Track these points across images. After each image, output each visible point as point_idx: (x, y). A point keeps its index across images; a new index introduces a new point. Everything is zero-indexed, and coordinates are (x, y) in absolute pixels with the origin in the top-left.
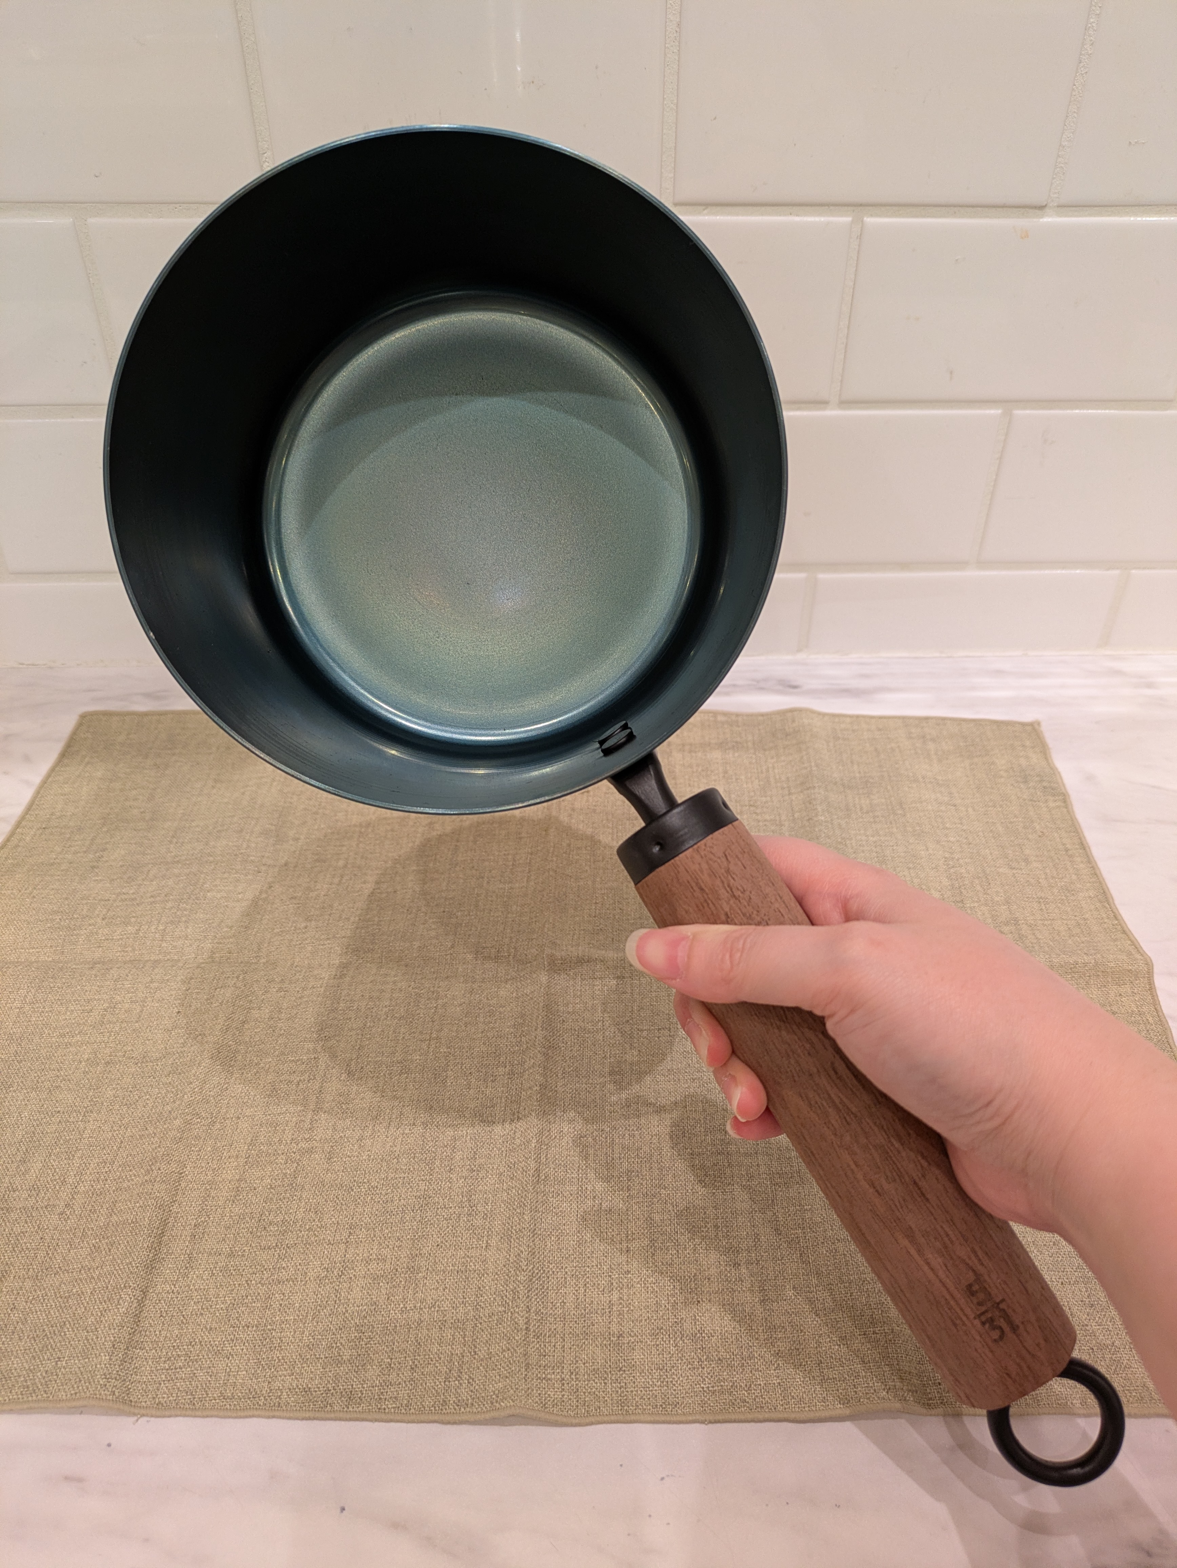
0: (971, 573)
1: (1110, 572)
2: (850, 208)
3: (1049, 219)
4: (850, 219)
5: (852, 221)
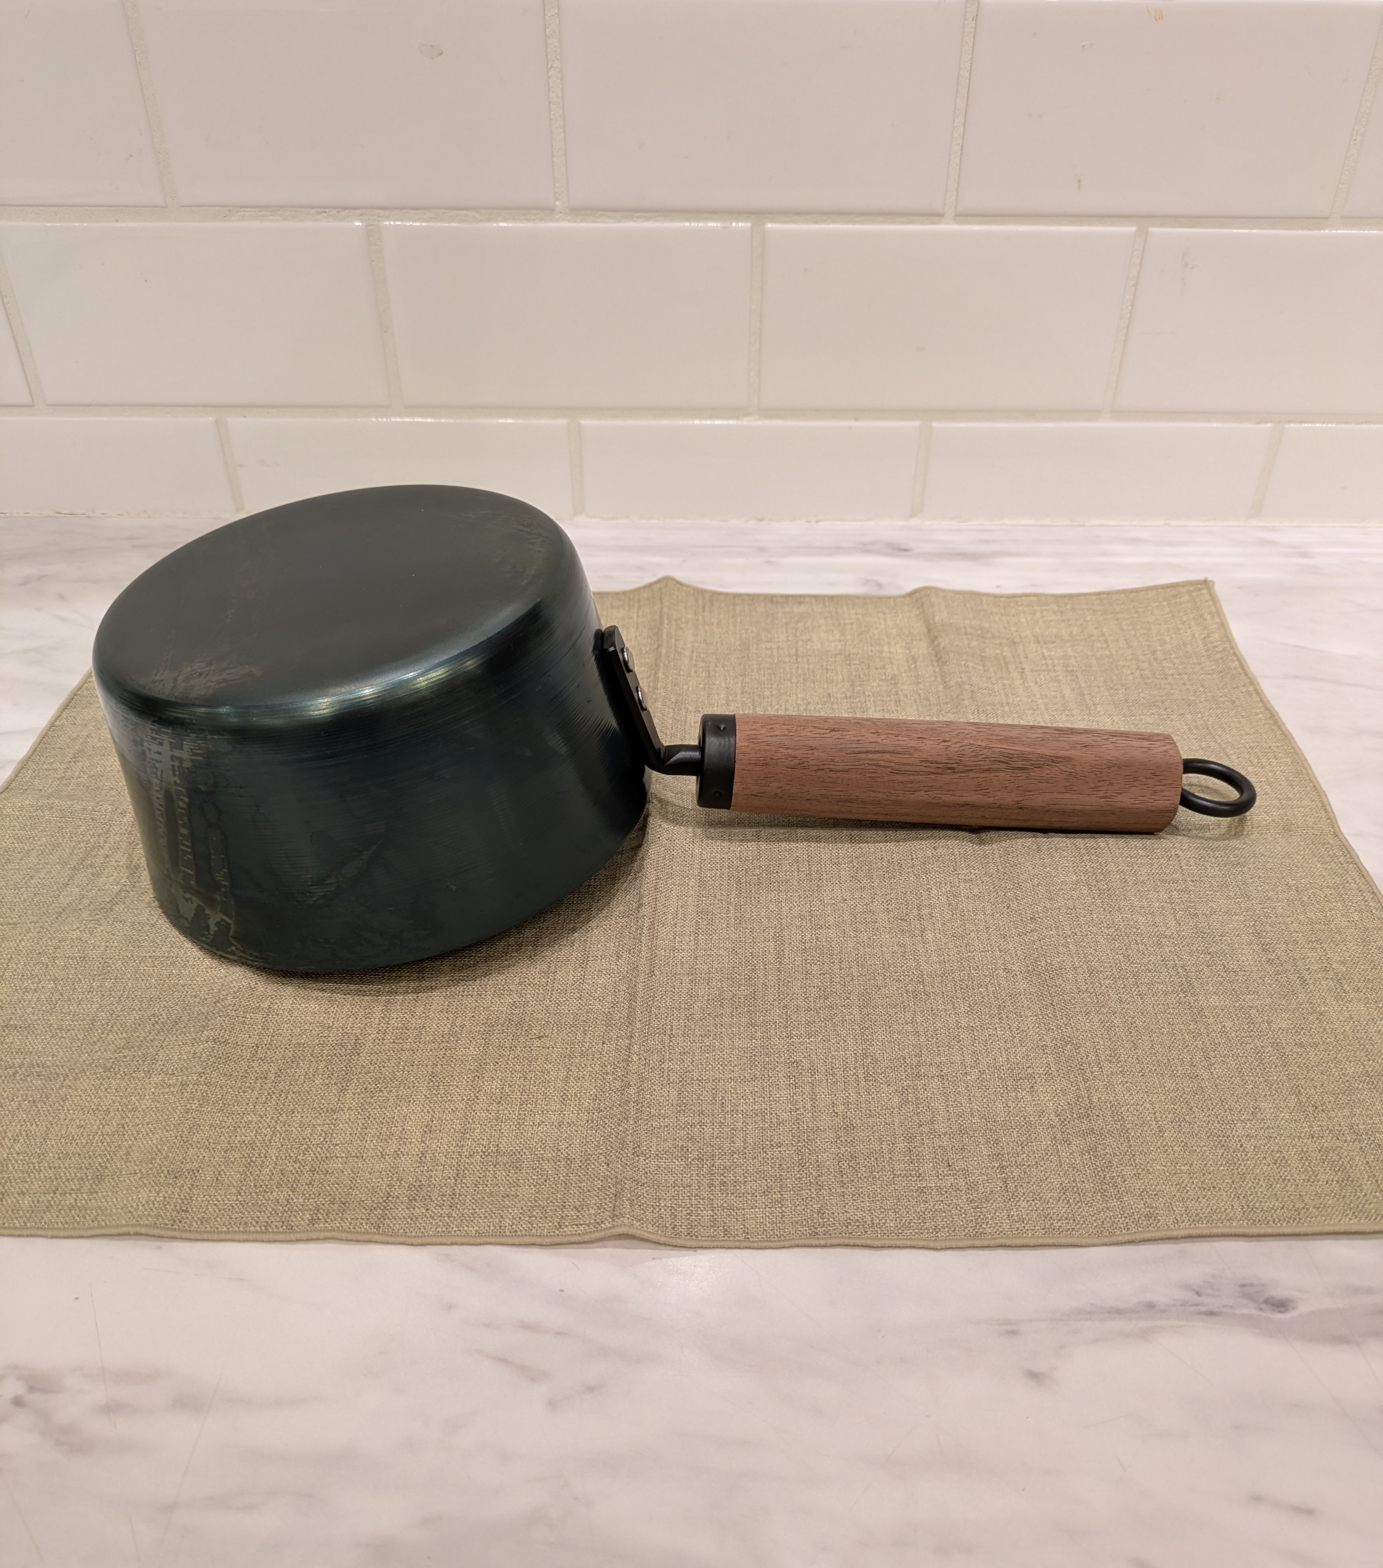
0: (1105, 425)
1: (1262, 426)
5: (967, 2)
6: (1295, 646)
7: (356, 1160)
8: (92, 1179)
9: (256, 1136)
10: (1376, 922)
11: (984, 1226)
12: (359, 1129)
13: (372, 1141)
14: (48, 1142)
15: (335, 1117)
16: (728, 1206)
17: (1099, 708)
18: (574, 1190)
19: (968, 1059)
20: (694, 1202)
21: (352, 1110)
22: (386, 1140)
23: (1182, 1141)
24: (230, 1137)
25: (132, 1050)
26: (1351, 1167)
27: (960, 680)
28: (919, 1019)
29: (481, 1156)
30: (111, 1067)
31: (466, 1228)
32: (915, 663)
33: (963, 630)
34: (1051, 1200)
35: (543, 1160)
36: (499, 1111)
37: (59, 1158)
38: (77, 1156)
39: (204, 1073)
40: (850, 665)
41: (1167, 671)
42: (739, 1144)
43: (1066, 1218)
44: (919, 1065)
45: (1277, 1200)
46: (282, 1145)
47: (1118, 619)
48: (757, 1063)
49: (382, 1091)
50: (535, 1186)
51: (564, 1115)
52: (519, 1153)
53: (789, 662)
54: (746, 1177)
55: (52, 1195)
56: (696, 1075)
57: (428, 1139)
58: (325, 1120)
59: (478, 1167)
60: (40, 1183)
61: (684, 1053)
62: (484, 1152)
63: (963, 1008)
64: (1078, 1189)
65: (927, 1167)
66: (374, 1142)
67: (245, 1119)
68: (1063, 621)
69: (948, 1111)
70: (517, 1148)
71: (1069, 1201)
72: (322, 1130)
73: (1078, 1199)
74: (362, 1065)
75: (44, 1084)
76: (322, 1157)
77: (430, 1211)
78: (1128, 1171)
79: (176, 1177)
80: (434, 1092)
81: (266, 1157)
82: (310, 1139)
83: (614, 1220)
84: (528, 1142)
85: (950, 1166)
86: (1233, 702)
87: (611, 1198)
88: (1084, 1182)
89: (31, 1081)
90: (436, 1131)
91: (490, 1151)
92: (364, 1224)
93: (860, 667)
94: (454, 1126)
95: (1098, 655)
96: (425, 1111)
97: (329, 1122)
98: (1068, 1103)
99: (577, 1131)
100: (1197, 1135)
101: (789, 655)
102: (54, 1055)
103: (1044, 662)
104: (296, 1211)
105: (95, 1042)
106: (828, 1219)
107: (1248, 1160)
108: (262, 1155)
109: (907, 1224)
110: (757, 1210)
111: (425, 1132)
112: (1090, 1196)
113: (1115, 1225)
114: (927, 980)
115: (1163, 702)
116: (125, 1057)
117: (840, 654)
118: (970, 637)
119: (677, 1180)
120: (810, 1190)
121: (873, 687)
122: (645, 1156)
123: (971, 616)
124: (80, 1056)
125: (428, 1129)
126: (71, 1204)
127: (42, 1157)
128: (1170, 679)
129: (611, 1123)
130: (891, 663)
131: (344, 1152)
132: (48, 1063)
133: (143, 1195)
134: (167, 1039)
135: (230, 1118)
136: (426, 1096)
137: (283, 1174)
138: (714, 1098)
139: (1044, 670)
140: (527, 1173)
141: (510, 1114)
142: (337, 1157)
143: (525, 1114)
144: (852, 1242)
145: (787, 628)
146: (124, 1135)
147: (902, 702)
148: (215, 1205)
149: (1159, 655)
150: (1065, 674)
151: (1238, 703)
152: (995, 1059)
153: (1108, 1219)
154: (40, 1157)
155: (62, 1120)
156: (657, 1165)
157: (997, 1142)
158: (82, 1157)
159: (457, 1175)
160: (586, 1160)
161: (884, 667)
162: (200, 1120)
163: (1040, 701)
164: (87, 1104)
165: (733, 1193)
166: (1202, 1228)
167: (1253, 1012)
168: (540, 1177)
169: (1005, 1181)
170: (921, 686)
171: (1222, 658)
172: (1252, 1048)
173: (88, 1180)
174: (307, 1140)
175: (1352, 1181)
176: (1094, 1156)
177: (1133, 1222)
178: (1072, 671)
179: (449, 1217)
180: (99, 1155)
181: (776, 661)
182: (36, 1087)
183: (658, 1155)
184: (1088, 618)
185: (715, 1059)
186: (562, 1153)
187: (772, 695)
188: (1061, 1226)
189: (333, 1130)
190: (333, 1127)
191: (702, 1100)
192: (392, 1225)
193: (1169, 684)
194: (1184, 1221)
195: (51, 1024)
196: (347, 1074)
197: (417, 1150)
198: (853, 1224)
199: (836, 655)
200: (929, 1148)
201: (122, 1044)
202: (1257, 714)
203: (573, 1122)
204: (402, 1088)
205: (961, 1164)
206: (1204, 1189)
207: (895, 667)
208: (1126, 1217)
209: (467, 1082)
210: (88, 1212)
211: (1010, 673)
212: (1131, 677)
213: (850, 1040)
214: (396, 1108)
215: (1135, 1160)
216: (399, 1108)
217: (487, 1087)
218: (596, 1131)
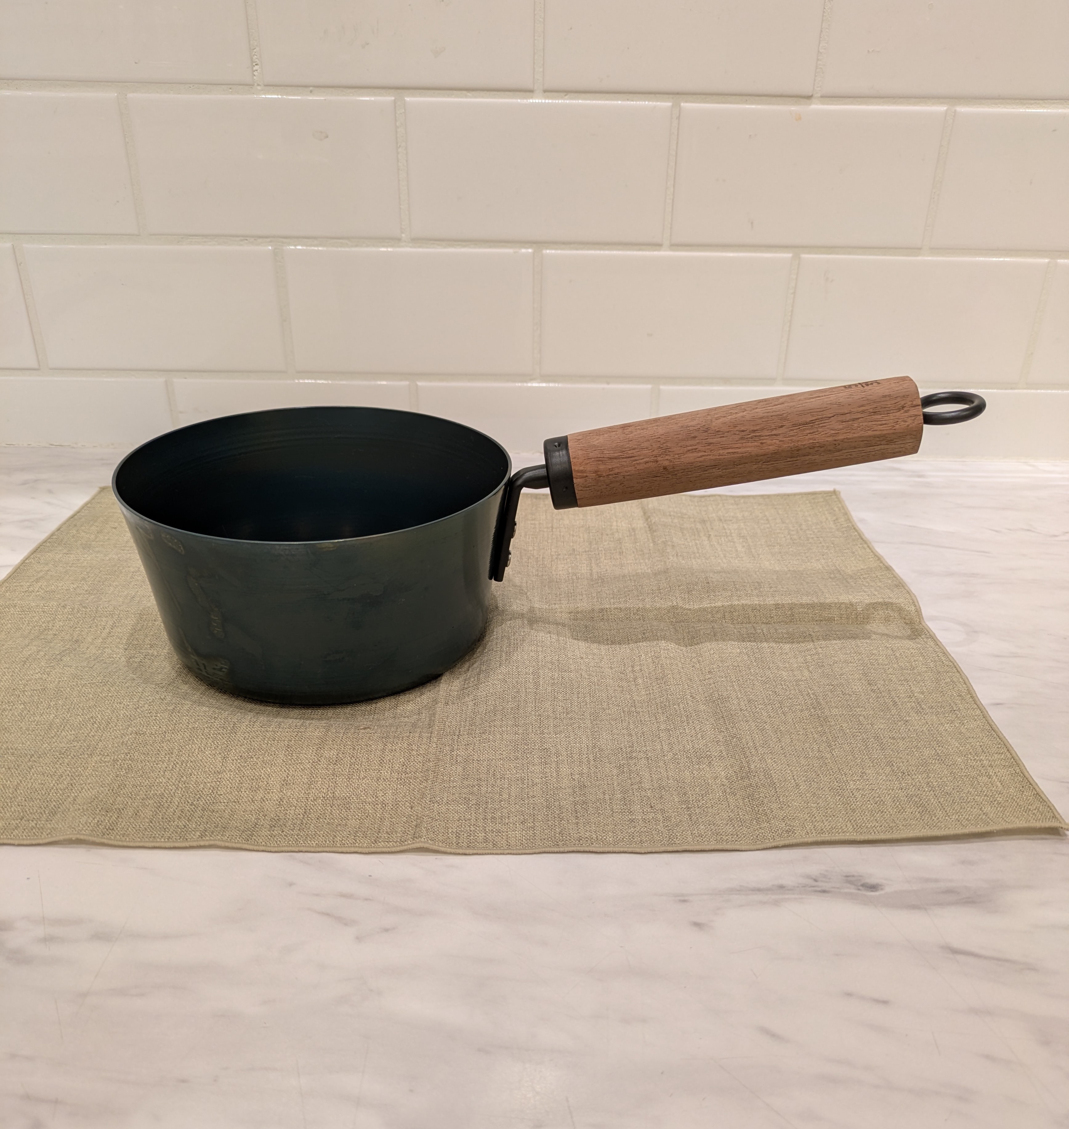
2: (671, 96)
3: (816, 106)
4: (670, 104)
5: (673, 106)
6: (910, 526)
7: (234, 804)
8: (48, 813)
9: (164, 791)
10: (946, 668)
11: (675, 840)
12: (237, 784)
13: (245, 792)
14: (18, 791)
15: (220, 777)
16: (496, 830)
17: (761, 556)
18: (387, 823)
19: (666, 748)
20: (472, 828)
21: (232, 772)
22: (255, 791)
23: (812, 792)
24: (147, 792)
25: (80, 743)
26: (928, 805)
27: (664, 540)
28: (632, 726)
29: (322, 800)
30: (65, 752)
31: (309, 842)
32: (634, 532)
33: (668, 514)
34: (721, 825)
35: (366, 804)
36: (334, 769)
37: (25, 800)
38: (38, 800)
39: (129, 753)
40: (589, 533)
41: (809, 536)
42: (505, 796)
43: (732, 835)
44: (632, 752)
45: (877, 822)
46: (183, 796)
47: (776, 508)
48: (519, 749)
49: (252, 758)
50: (359, 820)
51: (381, 773)
52: (349, 798)
53: (547, 531)
54: (509, 814)
55: (19, 821)
56: (475, 758)
57: (285, 789)
58: (213, 779)
59: (319, 807)
60: (11, 813)
61: (468, 745)
62: (324, 797)
63: (662, 718)
64: (740, 819)
65: (637, 807)
66: (247, 792)
67: (157, 781)
68: (738, 508)
69: (651, 777)
70: (348, 794)
71: (734, 825)
72: (211, 786)
73: (740, 824)
74: (238, 740)
75: (17, 759)
76: (210, 803)
77: (284, 833)
78: (774, 806)
79: (107, 812)
80: (289, 757)
81: (171, 803)
82: (202, 792)
83: (414, 840)
84: (355, 791)
85: (652, 807)
86: (853, 553)
87: (413, 828)
88: (745, 815)
89: (7, 757)
90: (290, 784)
91: (328, 796)
92: (238, 838)
93: (596, 534)
94: (303, 780)
95: (762, 527)
96: (283, 770)
97: (216, 780)
98: (735, 772)
99: (390, 785)
100: (822, 789)
101: (547, 528)
102: (23, 743)
103: (724, 531)
104: (190, 831)
105: (52, 737)
106: (566, 837)
107: (857, 802)
108: (168, 801)
109: (621, 839)
110: (517, 832)
111: (283, 784)
112: (749, 822)
113: (765, 838)
114: (638, 705)
115: (805, 553)
116: (74, 746)
117: (583, 527)
118: (673, 517)
119: (461, 817)
120: (554, 821)
121: (604, 545)
122: (439, 803)
123: (674, 506)
124: (42, 745)
125: (285, 783)
126: (32, 826)
127: (13, 799)
128: (811, 540)
129: (415, 782)
130: (618, 532)
131: (225, 799)
132: (19, 748)
133: (84, 819)
134: (104, 735)
135: (147, 781)
136: (283, 760)
137: (182, 812)
138: (488, 771)
139: (724, 536)
140: (354, 811)
141: (343, 771)
142: (221, 802)
143: (353, 772)
144: (582, 849)
145: (546, 512)
146: (72, 790)
147: (624, 553)
148: (134, 827)
149: (804, 527)
150: (738, 538)
151: (856, 553)
152: (684, 747)
153: (760, 835)
154: (11, 799)
155: (28, 779)
156: (447, 808)
157: (685, 794)
158: (42, 801)
159: (305, 813)
160: (396, 805)
161: (613, 534)
162: (126, 781)
163: (720, 553)
164: (47, 772)
165: (500, 823)
166: (825, 837)
167: (861, 718)
168: (363, 814)
169: (690, 815)
170: (638, 544)
171: (846, 531)
172: (860, 739)
173: (45, 814)
174: (200, 792)
175: (929, 812)
176: (752, 800)
177: (778, 835)
178: (743, 536)
179: (297, 836)
180: (54, 801)
181: (538, 530)
182: (10, 761)
183: (447, 803)
184: (755, 507)
185: (489, 747)
186: (379, 799)
187: (534, 550)
188: (728, 839)
189: (218, 786)
190: (218, 783)
191: (480, 772)
192: (257, 840)
193: (810, 543)
194: (813, 833)
195: (21, 728)
196: (228, 746)
197: (277, 797)
198: (583, 839)
199: (579, 528)
200: (638, 797)
201: (72, 739)
202: (869, 558)
203: (387, 779)
204: (266, 755)
205: (659, 807)
206: (827, 816)
207: (620, 534)
208: (773, 833)
209: (313, 751)
210: (45, 830)
211: (700, 537)
212: (784, 539)
213: (584, 738)
214: (262, 769)
215: (779, 800)
216: (264, 769)
217: (326, 754)
218: (404, 786)
